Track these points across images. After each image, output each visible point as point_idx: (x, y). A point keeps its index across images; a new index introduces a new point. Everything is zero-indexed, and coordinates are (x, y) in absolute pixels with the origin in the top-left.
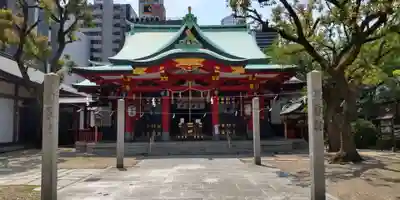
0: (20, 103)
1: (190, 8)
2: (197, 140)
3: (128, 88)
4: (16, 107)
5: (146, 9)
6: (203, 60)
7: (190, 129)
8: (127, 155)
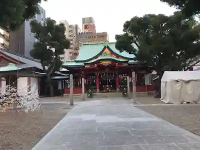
2: (110, 92)
5: (86, 27)
7: (107, 88)
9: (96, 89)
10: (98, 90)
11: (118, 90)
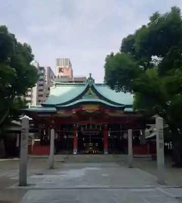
1: (90, 74)
2: (95, 153)
3: (53, 122)
6: (98, 106)
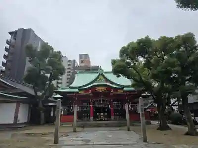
0: (31, 106)
2: (105, 120)
4: (30, 107)
6: (106, 87)
7: (102, 116)
8: (78, 127)
9: (89, 116)
10: (92, 118)
11: (113, 118)
